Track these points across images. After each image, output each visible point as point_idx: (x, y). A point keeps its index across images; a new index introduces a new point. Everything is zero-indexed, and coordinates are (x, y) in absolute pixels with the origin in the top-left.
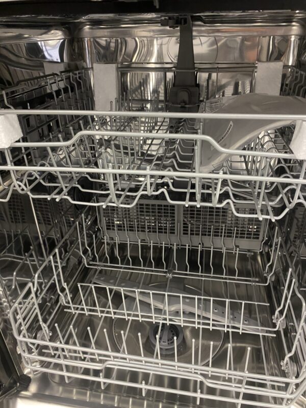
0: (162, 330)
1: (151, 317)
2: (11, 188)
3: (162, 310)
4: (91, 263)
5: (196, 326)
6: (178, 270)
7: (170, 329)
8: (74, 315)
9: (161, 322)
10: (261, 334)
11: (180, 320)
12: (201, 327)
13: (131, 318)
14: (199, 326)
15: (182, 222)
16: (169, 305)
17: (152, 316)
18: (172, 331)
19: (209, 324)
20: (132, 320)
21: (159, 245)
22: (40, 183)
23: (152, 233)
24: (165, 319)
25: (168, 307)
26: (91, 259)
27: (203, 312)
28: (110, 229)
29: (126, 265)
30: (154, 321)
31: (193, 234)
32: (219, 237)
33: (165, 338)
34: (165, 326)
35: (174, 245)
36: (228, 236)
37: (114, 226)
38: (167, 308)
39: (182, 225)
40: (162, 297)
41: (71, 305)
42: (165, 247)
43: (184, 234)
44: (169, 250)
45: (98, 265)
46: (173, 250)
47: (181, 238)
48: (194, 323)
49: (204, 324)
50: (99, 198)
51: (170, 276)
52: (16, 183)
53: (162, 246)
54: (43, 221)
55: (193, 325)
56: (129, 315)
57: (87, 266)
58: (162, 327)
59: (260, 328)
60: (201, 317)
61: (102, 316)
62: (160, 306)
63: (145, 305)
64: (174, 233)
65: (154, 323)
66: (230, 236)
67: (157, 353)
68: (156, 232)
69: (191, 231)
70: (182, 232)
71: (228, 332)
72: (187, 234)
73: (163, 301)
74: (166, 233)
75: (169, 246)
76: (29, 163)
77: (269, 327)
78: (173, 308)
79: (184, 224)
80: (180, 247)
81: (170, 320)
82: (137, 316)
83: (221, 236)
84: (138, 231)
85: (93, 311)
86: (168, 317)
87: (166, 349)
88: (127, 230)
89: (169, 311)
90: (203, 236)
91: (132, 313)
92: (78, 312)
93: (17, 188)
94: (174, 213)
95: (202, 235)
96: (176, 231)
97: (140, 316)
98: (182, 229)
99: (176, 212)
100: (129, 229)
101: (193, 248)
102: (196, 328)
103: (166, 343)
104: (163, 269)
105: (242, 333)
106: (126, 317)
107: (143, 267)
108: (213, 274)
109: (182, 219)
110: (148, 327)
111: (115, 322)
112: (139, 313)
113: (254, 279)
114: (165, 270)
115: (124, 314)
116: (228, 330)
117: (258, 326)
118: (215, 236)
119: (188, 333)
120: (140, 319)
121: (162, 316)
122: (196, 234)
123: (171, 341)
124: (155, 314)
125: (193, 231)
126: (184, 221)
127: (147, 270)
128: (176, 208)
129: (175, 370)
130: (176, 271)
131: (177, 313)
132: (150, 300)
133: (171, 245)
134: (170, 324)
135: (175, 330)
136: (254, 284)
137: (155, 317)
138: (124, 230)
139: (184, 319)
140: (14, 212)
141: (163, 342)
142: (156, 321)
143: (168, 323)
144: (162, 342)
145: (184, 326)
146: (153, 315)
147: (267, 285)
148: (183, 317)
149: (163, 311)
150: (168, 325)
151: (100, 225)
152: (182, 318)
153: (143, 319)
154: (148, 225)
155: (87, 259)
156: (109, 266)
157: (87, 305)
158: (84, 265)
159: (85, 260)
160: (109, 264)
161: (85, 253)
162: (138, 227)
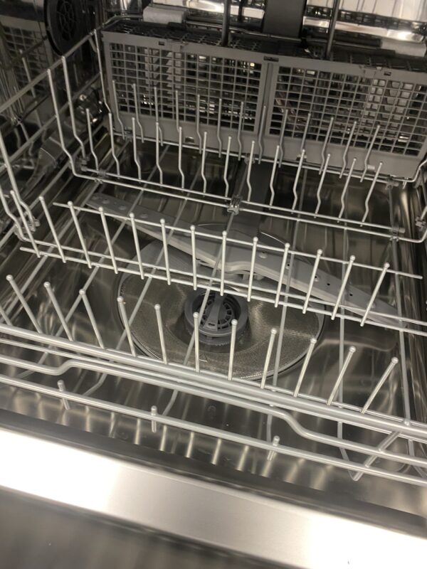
0: (208, 303)
1: (190, 278)
3: (212, 269)
4: (84, 169)
5: (277, 303)
6: (251, 201)
7: (224, 303)
8: (40, 259)
9: (209, 288)
10: (402, 330)
11: (247, 289)
12: (286, 305)
13: (150, 276)
14: (281, 303)
15: (272, 106)
16: (227, 260)
17: (192, 277)
18: (227, 308)
19: (302, 303)
20: (153, 279)
21: (220, 153)
23: (207, 125)
24: (218, 285)
25: (225, 264)
26: (84, 162)
27: (292, 279)
28: (124, 109)
29: (151, 180)
30: (195, 285)
31: (290, 134)
32: (341, 145)
33: (214, 317)
34: (217, 297)
35: (249, 155)
38: (222, 266)
39: (271, 113)
40: (215, 245)
41: (31, 239)
42: (230, 157)
43: (272, 132)
44: (237, 165)
45: (96, 175)
46: (246, 166)
47: (265, 141)
48: (273, 296)
49: (291, 300)
50: (103, 33)
51: (234, 209)
53: (225, 156)
55: (271, 301)
56: (147, 270)
57: (75, 174)
58: (209, 298)
59: (401, 319)
60: (287, 288)
61: (94, 267)
62: (211, 262)
63: (181, 257)
64: (251, 129)
65: (195, 289)
66: (363, 145)
67: (194, 346)
68: (216, 123)
69: (287, 126)
70: (269, 127)
71: (337, 319)
72: (278, 132)
73: (216, 253)
74: (236, 126)
75: (239, 156)
77: (412, 318)
78: (235, 268)
79: (275, 109)
80: (260, 160)
81: (226, 287)
82: (163, 273)
83: (345, 142)
84: (181, 118)
85: (76, 255)
86: (222, 281)
87: (213, 338)
88: (160, 115)
89: (225, 273)
90: (307, 141)
91: (155, 267)
92: (47, 255)
95: (308, 137)
96: (256, 125)
97: (168, 273)
98: (270, 120)
100: (162, 111)
101: (284, 163)
102: (276, 306)
103: (215, 328)
104: (224, 195)
105: (365, 324)
106: (142, 274)
107: (186, 188)
108: (319, 213)
109: (272, 97)
110: (184, 296)
111: (124, 282)
112: (167, 269)
113: (397, 229)
114: (226, 198)
115: (139, 267)
116: (338, 316)
117: (396, 314)
118: (333, 141)
119: (256, 314)
120: (169, 280)
121: (212, 279)
122: (297, 135)
123: (224, 325)
124: (198, 273)
125: (291, 127)
127: (192, 195)
128: (263, 72)
129: (226, 380)
130: (248, 202)
131: (241, 277)
132: (191, 248)
133: (243, 154)
134: (224, 294)
135: (233, 306)
136: (395, 238)
137: (198, 278)
138: (154, 113)
139: (254, 288)
141: (210, 324)
142: (199, 286)
143: (222, 291)
144: (207, 326)
145: (251, 299)
146: (195, 275)
147: (420, 241)
148: (253, 285)
149: (214, 271)
150: (222, 295)
151: (107, 98)
152: (250, 286)
153: (173, 280)
154: (201, 114)
155: (77, 161)
156: (119, 180)
157: (62, 243)
158: (69, 171)
159: (71, 161)
160: (118, 176)
161: (73, 147)
162: (181, 111)
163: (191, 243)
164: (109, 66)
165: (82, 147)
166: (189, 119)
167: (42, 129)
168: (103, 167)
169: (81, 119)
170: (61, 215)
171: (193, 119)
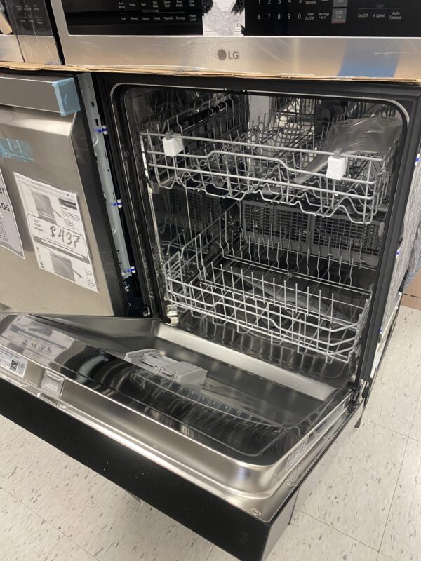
2: (174, 181)
4: (228, 255)
6: (300, 272)
21: (291, 251)
22: (191, 179)
23: (285, 239)
26: (228, 252)
28: (249, 230)
29: (255, 261)
31: (323, 244)
35: (304, 253)
36: (355, 250)
37: (252, 228)
43: (314, 243)
45: (232, 258)
47: (311, 247)
50: (243, 200)
51: (290, 275)
52: (177, 178)
54: (196, 217)
57: (224, 257)
64: (305, 241)
66: (357, 251)
68: (288, 238)
69: (321, 241)
70: (313, 241)
72: (317, 243)
74: (297, 240)
76: (187, 165)
79: (315, 233)
80: (310, 255)
84: (273, 235)
90: (331, 248)
93: (177, 181)
94: (307, 222)
95: (331, 246)
96: (307, 240)
98: (313, 238)
99: (309, 221)
100: (265, 232)
104: (286, 269)
107: (269, 265)
114: (287, 271)
122: (326, 245)
125: (323, 241)
126: (316, 230)
127: (273, 268)
128: (309, 218)
130: (298, 273)
133: (301, 252)
140: (174, 206)
151: (241, 225)
155: (225, 252)
156: (242, 260)
157: (216, 282)
158: (221, 256)
159: (223, 251)
160: (242, 259)
161: (225, 245)
162: (273, 232)
163: (273, 290)
164: (244, 213)
165: (228, 246)
166: (277, 236)
167: (213, 239)
168: (236, 255)
169: (229, 234)
170: (217, 272)
171: (279, 236)
